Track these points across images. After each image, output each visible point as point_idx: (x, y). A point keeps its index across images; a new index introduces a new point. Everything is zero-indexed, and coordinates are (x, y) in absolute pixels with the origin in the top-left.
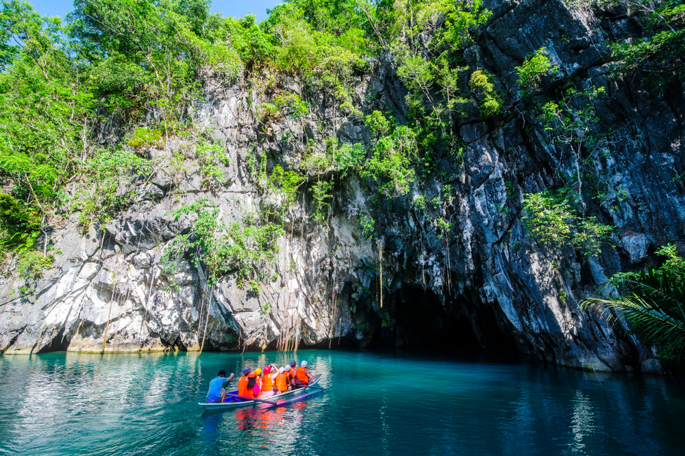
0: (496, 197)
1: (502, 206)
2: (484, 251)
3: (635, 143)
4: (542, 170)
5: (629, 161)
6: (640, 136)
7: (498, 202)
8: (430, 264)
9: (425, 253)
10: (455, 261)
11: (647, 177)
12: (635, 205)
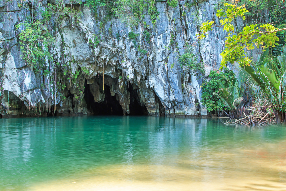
0: (166, 42)
1: (168, 46)
2: (154, 64)
3: (216, 33)
4: (183, 32)
5: (212, 39)
6: (218, 32)
7: (167, 44)
8: (128, 67)
9: (125, 60)
10: (140, 66)
11: (216, 46)
12: (210, 55)
